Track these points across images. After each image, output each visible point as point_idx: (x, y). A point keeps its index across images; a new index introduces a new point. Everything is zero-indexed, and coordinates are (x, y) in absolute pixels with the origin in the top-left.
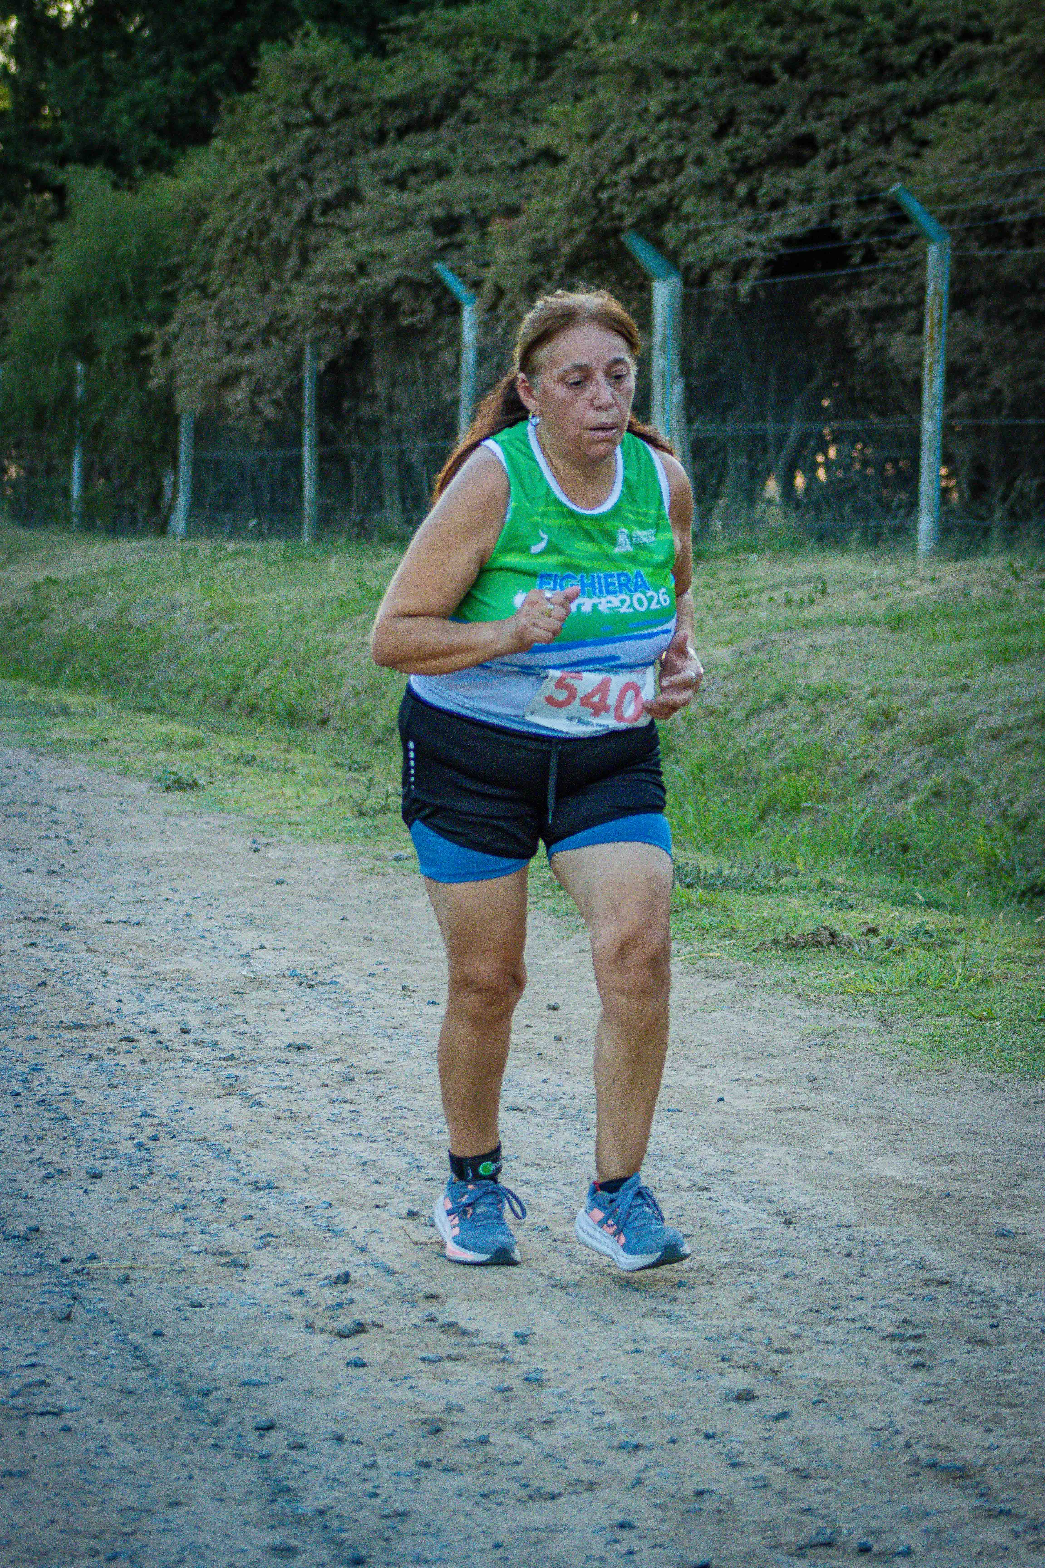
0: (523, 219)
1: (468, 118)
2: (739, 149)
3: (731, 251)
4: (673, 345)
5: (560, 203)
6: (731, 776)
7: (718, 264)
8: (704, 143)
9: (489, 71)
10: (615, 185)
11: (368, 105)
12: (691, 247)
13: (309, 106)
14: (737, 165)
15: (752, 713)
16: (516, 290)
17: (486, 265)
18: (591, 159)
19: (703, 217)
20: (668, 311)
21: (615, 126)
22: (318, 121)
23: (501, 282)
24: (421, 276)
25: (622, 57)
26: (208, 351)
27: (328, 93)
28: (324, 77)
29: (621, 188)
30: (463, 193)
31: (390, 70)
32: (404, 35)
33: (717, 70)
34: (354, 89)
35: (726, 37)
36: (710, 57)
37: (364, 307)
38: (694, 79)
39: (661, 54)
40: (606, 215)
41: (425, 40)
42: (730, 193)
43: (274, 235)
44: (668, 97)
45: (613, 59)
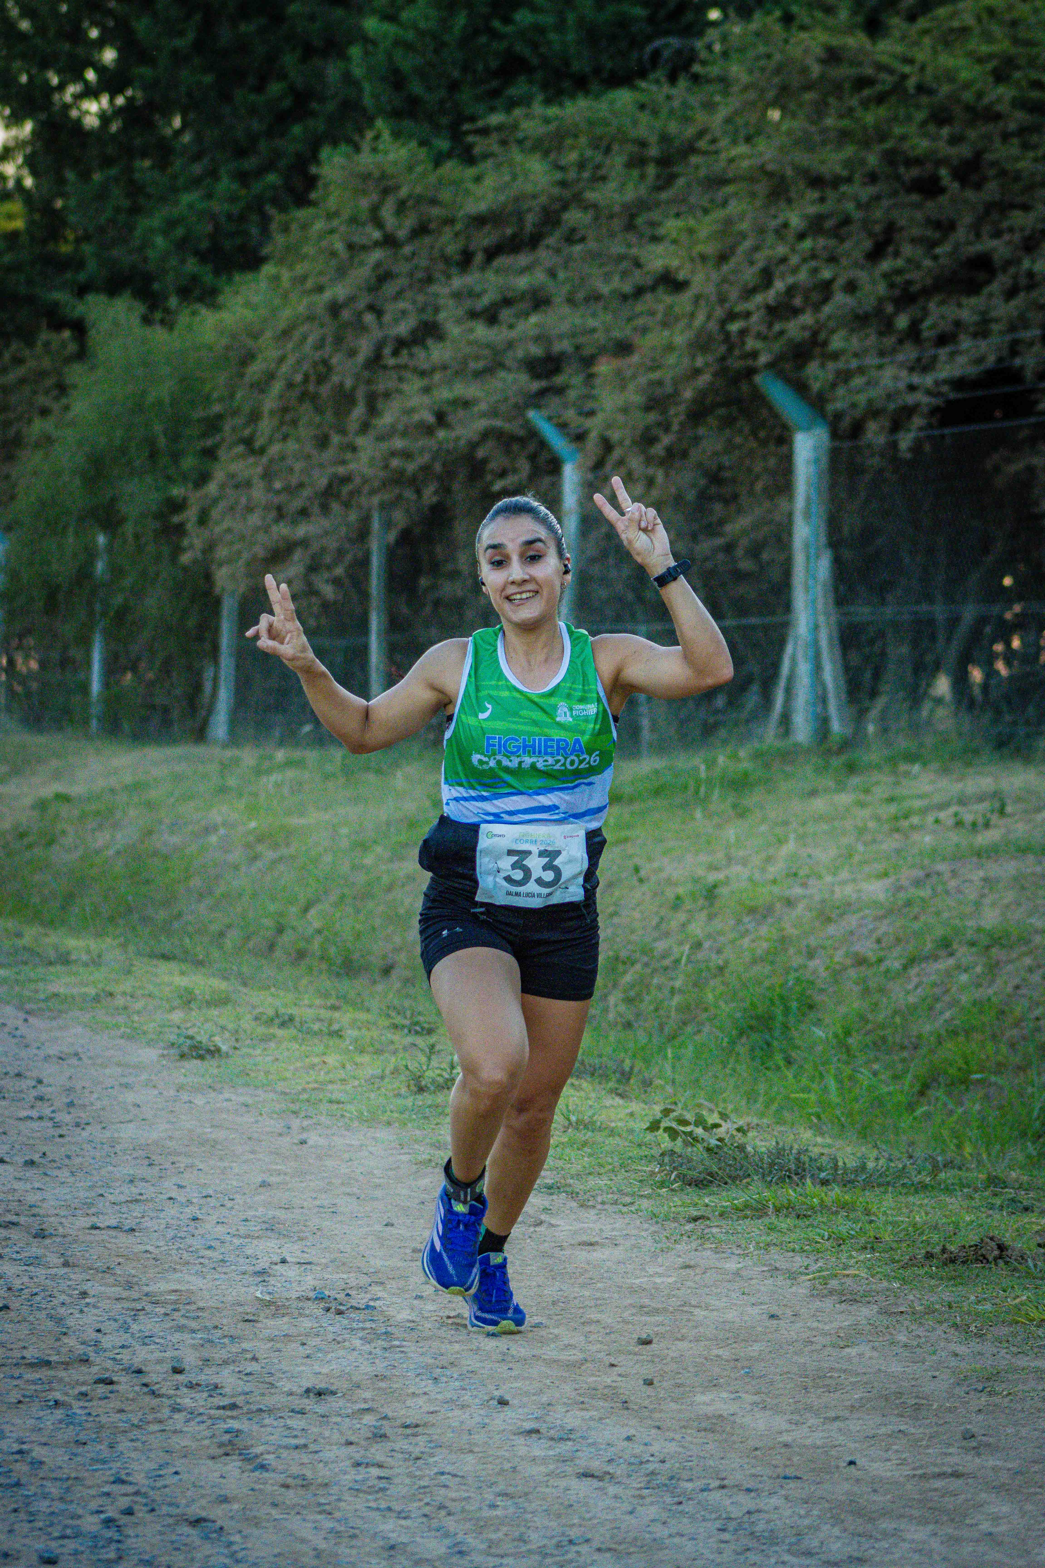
0: (635, 358)
1: (572, 237)
2: (899, 272)
3: (889, 397)
4: (819, 511)
5: (680, 337)
6: (884, 1040)
7: (874, 412)
8: (855, 266)
9: (598, 178)
10: (747, 314)
11: (450, 222)
12: (841, 391)
13: (379, 223)
14: (896, 292)
15: (912, 961)
16: (627, 442)
17: (591, 413)
18: (718, 285)
19: (856, 356)
20: (812, 469)
21: (747, 244)
22: (389, 241)
23: (609, 433)
24: (513, 427)
25: (756, 161)
26: (254, 519)
27: (401, 207)
28: (397, 188)
29: (754, 318)
30: (564, 327)
31: (478, 179)
32: (495, 137)
33: (872, 178)
34: (434, 202)
35: (883, 137)
36: (863, 162)
37: (444, 465)
38: (844, 188)
39: (803, 158)
40: (737, 352)
41: (520, 142)
42: (888, 326)
43: (335, 379)
44: (812, 210)
45: (745, 164)
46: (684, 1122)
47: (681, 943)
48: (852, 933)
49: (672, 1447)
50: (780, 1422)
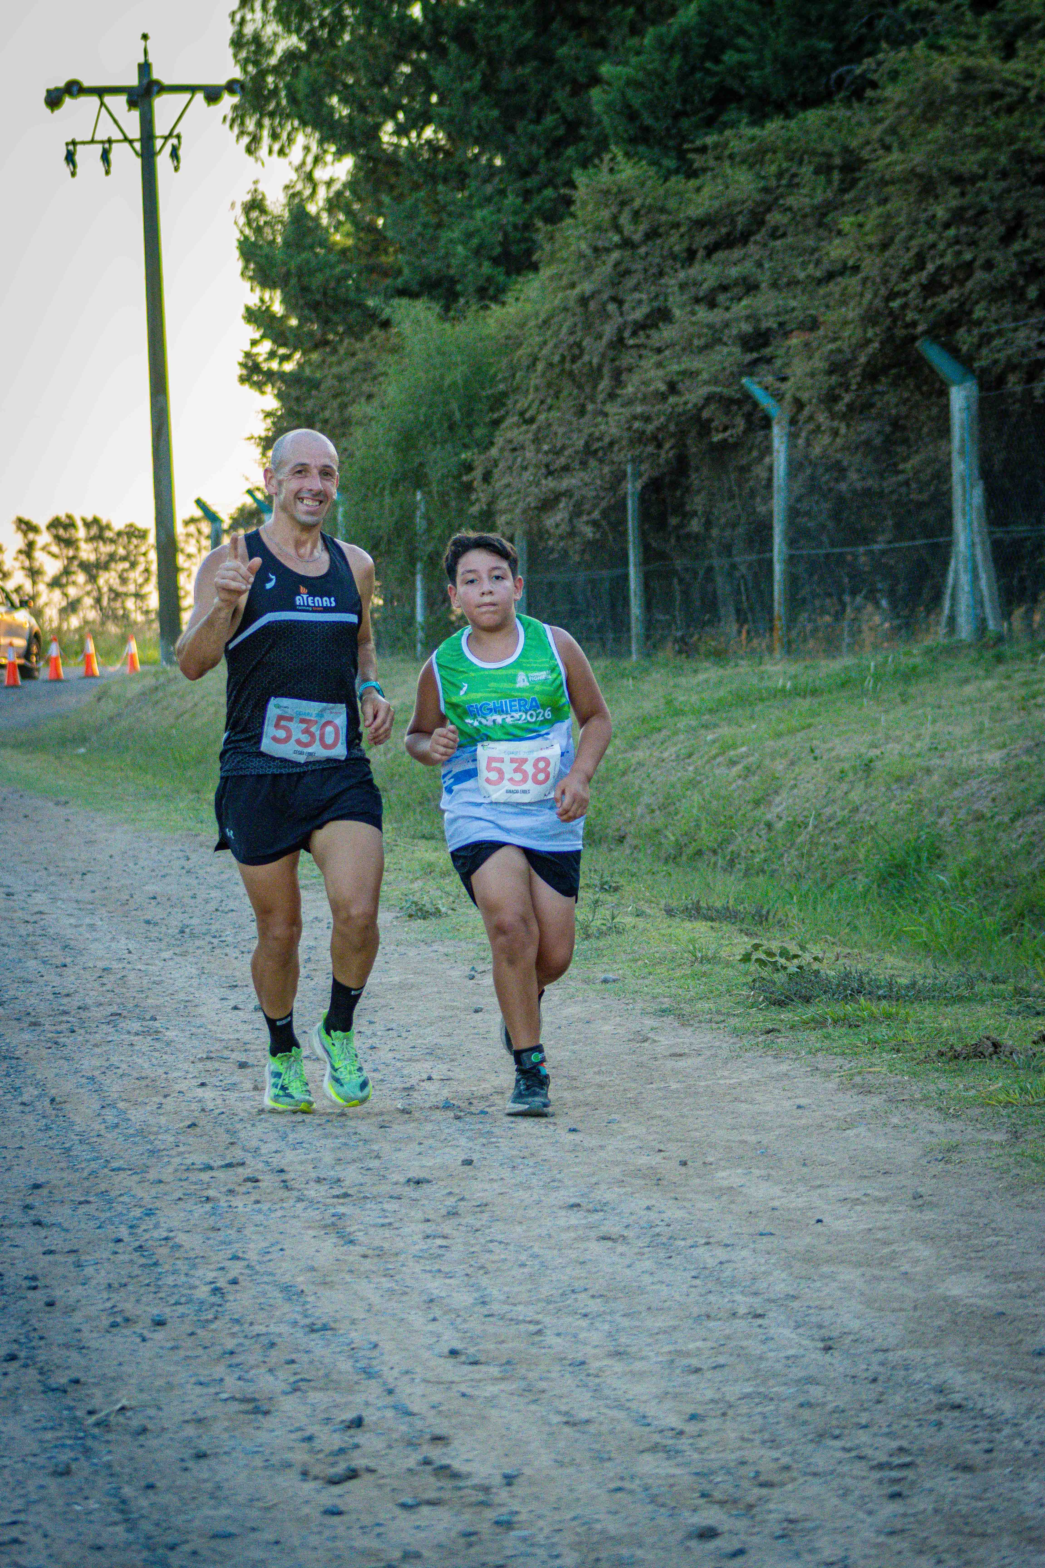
0: (821, 332)
1: (776, 234)
2: (1027, 252)
3: (1023, 355)
4: (972, 449)
5: (852, 313)
6: (992, 880)
7: (1011, 367)
8: (992, 247)
9: (793, 185)
10: (906, 293)
11: (677, 225)
12: (984, 351)
13: (618, 229)
14: (1027, 269)
15: (1017, 816)
16: (814, 401)
17: (787, 378)
18: (881, 269)
19: (996, 321)
20: (964, 415)
21: (903, 234)
22: (627, 244)
23: (799, 394)
24: (730, 392)
25: (908, 166)
26: (527, 476)
27: (636, 215)
28: (632, 200)
29: (912, 295)
30: (770, 308)
31: (698, 190)
32: (710, 154)
33: (1004, 175)
34: (663, 210)
35: (1012, 140)
36: (995, 162)
37: (677, 425)
38: (979, 184)
39: (946, 161)
40: (899, 323)
41: (731, 157)
42: (1021, 295)
43: (586, 358)
44: (954, 203)
45: (898, 168)
46: (770, 954)
47: (843, 809)
48: (973, 794)
49: (679, 1214)
50: (776, 1191)
